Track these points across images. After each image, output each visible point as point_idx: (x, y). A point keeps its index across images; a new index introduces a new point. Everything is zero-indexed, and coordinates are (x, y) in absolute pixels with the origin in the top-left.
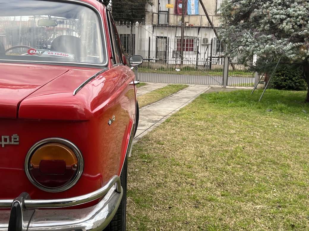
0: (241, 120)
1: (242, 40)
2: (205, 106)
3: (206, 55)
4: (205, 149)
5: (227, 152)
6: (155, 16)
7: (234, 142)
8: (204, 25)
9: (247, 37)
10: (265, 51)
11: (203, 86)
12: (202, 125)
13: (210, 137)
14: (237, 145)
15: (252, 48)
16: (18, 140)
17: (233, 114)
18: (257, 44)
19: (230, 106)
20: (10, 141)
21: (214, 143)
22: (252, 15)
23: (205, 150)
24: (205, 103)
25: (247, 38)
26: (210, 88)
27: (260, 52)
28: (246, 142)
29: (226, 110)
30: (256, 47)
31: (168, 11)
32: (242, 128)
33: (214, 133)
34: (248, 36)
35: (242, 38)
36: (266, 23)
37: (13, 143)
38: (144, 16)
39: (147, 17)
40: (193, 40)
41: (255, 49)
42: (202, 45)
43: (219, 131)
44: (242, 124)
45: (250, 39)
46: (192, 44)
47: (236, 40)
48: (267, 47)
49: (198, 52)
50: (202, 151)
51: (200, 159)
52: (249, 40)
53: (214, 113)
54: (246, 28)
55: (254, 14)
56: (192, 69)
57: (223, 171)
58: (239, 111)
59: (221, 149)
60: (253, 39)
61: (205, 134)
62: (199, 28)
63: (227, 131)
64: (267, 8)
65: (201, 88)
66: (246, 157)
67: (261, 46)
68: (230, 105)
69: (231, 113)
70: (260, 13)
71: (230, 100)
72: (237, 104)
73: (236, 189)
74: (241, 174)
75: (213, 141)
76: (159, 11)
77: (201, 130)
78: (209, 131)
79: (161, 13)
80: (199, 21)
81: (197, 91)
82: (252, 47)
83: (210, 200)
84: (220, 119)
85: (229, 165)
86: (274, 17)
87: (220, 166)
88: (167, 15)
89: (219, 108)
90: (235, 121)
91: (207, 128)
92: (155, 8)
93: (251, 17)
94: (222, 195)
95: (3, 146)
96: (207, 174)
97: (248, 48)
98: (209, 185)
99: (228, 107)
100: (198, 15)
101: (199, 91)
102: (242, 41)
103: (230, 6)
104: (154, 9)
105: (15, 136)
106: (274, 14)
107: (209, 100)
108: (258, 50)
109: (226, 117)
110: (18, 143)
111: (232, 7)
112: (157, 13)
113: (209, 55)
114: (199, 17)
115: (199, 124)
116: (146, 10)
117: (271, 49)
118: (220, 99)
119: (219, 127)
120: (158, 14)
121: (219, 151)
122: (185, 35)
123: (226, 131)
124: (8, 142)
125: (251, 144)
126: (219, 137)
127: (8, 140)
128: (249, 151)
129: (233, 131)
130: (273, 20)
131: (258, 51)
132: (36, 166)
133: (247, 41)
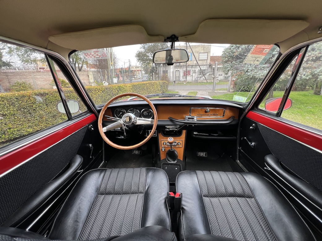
3: (195, 77)
8: (194, 65)
40: (190, 71)
42: (194, 73)
49: (192, 76)
56: (190, 83)
62: (192, 66)
80: (192, 63)
114: (192, 61)
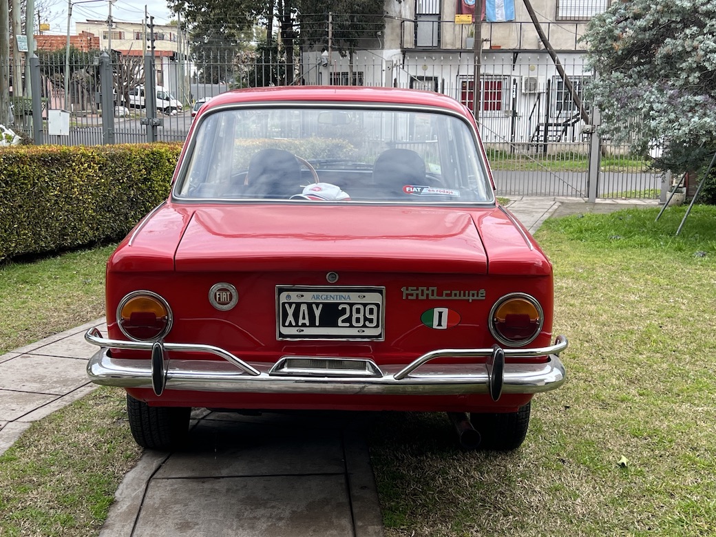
0: (647, 276)
1: (639, 107)
2: (563, 247)
3: (534, 119)
4: (592, 329)
5: (632, 333)
6: (409, 26)
7: (641, 316)
9: (652, 100)
10: (690, 130)
11: (542, 200)
12: (572, 287)
13: (593, 308)
14: (648, 322)
15: (662, 124)
16: (484, 295)
17: (626, 264)
18: (672, 116)
19: (618, 247)
20: (478, 296)
21: (604, 318)
22: (662, 51)
23: (592, 331)
24: (560, 240)
25: (651, 103)
26: (558, 204)
27: (680, 131)
28: (662, 317)
29: (611, 254)
30: (671, 121)
31: (438, 13)
32: (651, 292)
33: (600, 300)
34: (654, 97)
35: (640, 102)
36: (691, 70)
37: (480, 298)
38: (382, 27)
39: (387, 31)
40: (500, 83)
41: (670, 125)
42: (525, 95)
43: (607, 296)
44: (649, 283)
45: (657, 104)
46: (499, 94)
47: (626, 105)
48: (695, 122)
49: (515, 114)
50: (586, 332)
51: (586, 345)
52: (655, 106)
53: (586, 261)
54: (647, 78)
55: (666, 49)
56: (501, 154)
57: (633, 363)
58: (638, 257)
59: (619, 329)
60: (665, 105)
61: (582, 303)
62: (516, 53)
63: (623, 296)
64: (693, 37)
65: (537, 203)
66: (669, 341)
67: (683, 120)
68: (618, 245)
69: (621, 261)
70: (679, 48)
71: (613, 232)
72: (632, 243)
73: (661, 386)
74: (665, 366)
75: (602, 315)
76: (417, 15)
77: (573, 296)
78: (588, 297)
79: (423, 18)
80: (515, 35)
81: (532, 212)
82: (663, 121)
83: (622, 401)
84: (603, 275)
85: (641, 354)
86: (708, 57)
87: (624, 355)
88: (436, 24)
89: (595, 251)
90: (634, 278)
91: (582, 293)
92: (407, 7)
93: (658, 55)
94: (640, 395)
95: (470, 301)
96: (606, 367)
97: (653, 123)
98: (614, 381)
99: (611, 248)
100: (511, 21)
101: (536, 212)
102: (642, 108)
103: (611, 31)
104: (405, 10)
105: (482, 291)
106: (708, 50)
107: (569, 234)
108: (676, 127)
109: (614, 269)
110: (484, 298)
111: (617, 32)
112: (413, 19)
113: (543, 120)
114: (515, 27)
115: (565, 285)
116: (385, 14)
117: (702, 127)
118: (591, 230)
119: (605, 290)
120: (415, 22)
121: (617, 332)
122: (482, 71)
123: (621, 297)
124: (475, 298)
125: (674, 319)
126: (611, 309)
127: (476, 295)
128: (672, 330)
129: (633, 298)
130: (706, 64)
131: (675, 131)
132: (502, 320)
133: (651, 109)
